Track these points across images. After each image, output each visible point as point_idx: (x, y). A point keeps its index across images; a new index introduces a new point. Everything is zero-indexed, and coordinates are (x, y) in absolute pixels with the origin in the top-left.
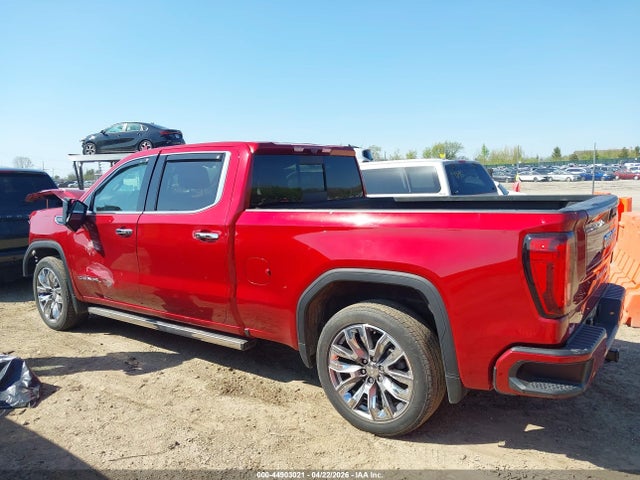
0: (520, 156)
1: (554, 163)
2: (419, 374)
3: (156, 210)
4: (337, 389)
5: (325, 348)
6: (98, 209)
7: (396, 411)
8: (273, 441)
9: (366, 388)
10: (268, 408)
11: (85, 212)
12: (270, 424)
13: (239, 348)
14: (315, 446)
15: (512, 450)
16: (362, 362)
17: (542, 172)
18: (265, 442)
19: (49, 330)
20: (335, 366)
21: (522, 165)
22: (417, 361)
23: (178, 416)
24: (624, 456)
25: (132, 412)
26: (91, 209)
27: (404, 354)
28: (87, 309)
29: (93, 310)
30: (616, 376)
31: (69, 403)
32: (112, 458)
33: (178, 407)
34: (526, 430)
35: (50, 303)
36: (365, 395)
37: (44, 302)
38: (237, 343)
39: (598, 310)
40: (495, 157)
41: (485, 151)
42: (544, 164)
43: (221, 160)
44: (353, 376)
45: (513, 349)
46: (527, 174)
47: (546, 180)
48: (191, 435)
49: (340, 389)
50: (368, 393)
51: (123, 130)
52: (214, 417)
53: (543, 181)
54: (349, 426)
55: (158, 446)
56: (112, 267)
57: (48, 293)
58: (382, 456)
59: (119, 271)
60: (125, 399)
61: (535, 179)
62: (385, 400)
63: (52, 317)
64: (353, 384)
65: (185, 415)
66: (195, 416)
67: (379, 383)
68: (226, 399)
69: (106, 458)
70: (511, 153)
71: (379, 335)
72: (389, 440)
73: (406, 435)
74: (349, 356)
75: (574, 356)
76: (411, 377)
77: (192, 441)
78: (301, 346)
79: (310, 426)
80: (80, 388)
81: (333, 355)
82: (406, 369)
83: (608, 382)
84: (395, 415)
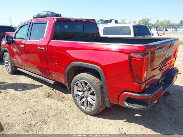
0: (169, 23)
1: (180, 25)
2: (98, 97)
3: (30, 39)
4: (76, 99)
5: (73, 86)
6: (17, 39)
7: (92, 107)
8: (54, 114)
9: (84, 100)
10: (58, 103)
11: (13, 39)
12: (56, 108)
13: (52, 83)
14: (66, 117)
15: (127, 123)
16: (83, 92)
17: (175, 28)
18: (52, 114)
19: (8, 74)
20: (76, 92)
21: (169, 26)
22: (97, 93)
23: (31, 103)
24: (164, 128)
25: (17, 102)
26: (15, 39)
27: (93, 90)
28: (17, 69)
29: (18, 69)
30: (173, 98)
31: (2, 97)
32: (6, 116)
33: (32, 100)
34: (135, 116)
35: (8, 66)
36: (83, 102)
37: (6, 66)
38: (52, 82)
39: (165, 78)
40: (161, 23)
41: (158, 21)
42: (177, 25)
43: (46, 24)
44: (80, 96)
45: (125, 93)
46: (170, 29)
47: (176, 31)
48: (31, 110)
49: (77, 99)
50: (84, 101)
51: (44, 14)
52: (40, 105)
53: (175, 31)
54: (79, 110)
55: (20, 113)
56: (21, 57)
57: (7, 63)
58: (85, 121)
59: (22, 58)
60: (18, 97)
61: (173, 30)
62: (89, 104)
63: (9, 70)
64: (80, 98)
65: (33, 103)
66: (35, 104)
67: (87, 98)
68: (47, 99)
69: (3, 116)
70: (166, 21)
71: (87, 84)
72: (90, 116)
73: (94, 115)
74: (79, 89)
75: (145, 97)
76: (95, 98)
77: (30, 112)
78: (67, 85)
79: (67, 110)
80: (7, 92)
81: (75, 89)
82: (94, 95)
83: (169, 100)
84: (91, 109)
